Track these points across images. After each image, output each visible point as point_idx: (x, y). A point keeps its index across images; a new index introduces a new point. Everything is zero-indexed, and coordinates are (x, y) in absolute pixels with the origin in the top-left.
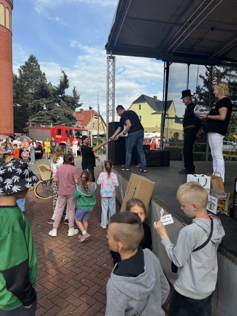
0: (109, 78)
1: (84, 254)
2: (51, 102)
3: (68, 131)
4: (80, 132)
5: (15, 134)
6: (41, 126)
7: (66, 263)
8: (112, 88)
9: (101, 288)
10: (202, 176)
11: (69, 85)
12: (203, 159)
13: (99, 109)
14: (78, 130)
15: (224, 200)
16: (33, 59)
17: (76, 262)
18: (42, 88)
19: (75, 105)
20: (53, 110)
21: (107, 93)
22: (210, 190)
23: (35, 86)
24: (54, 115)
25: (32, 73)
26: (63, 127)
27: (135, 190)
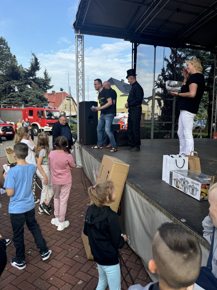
0: (78, 57)
2: (22, 84)
3: (40, 111)
4: (51, 113)
6: (13, 107)
8: (81, 68)
11: (40, 68)
13: (70, 91)
14: (50, 111)
15: (207, 184)
16: (2, 41)
18: (13, 70)
19: (46, 87)
20: (25, 92)
21: (76, 72)
23: (5, 68)
24: (26, 97)
25: (2, 55)
26: (35, 109)
27: (108, 173)
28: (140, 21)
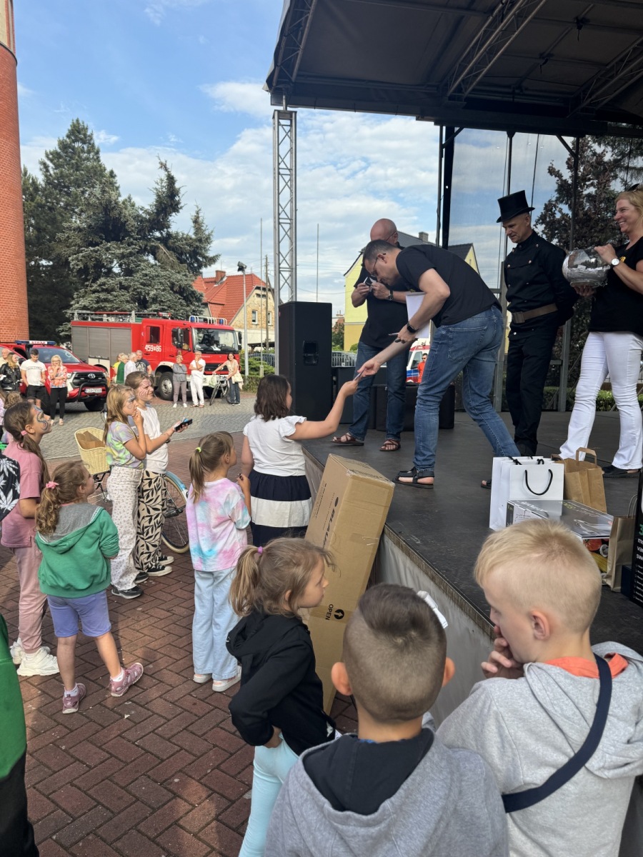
0: (279, 173)
1: (190, 694)
2: (131, 253)
3: (180, 332)
4: (212, 335)
5: (31, 342)
6: (105, 318)
7: (131, 724)
8: (289, 204)
9: (228, 807)
10: (539, 461)
11: (182, 205)
12: (553, 405)
13: (266, 270)
14: (207, 329)
15: (602, 540)
16: (79, 132)
17: (163, 721)
18: (106, 212)
19: (199, 260)
20: (138, 275)
21: (275, 218)
22: (563, 506)
23: (85, 209)
24: (142, 289)
25: (80, 171)
26: (167, 323)
27: (336, 505)
28: (462, 61)
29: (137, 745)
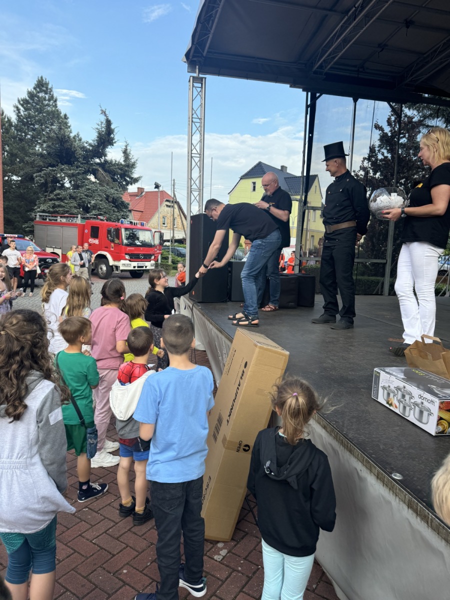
0: (192, 121)
2: (78, 173)
3: (112, 230)
4: (135, 233)
6: (59, 219)
8: (199, 145)
13: (174, 189)
14: (132, 229)
16: (43, 86)
18: (61, 145)
19: (127, 180)
20: (83, 189)
21: (188, 153)
23: (46, 141)
24: (85, 199)
25: (42, 113)
26: (103, 224)
27: (245, 366)
28: (324, 47)
29: (94, 543)
